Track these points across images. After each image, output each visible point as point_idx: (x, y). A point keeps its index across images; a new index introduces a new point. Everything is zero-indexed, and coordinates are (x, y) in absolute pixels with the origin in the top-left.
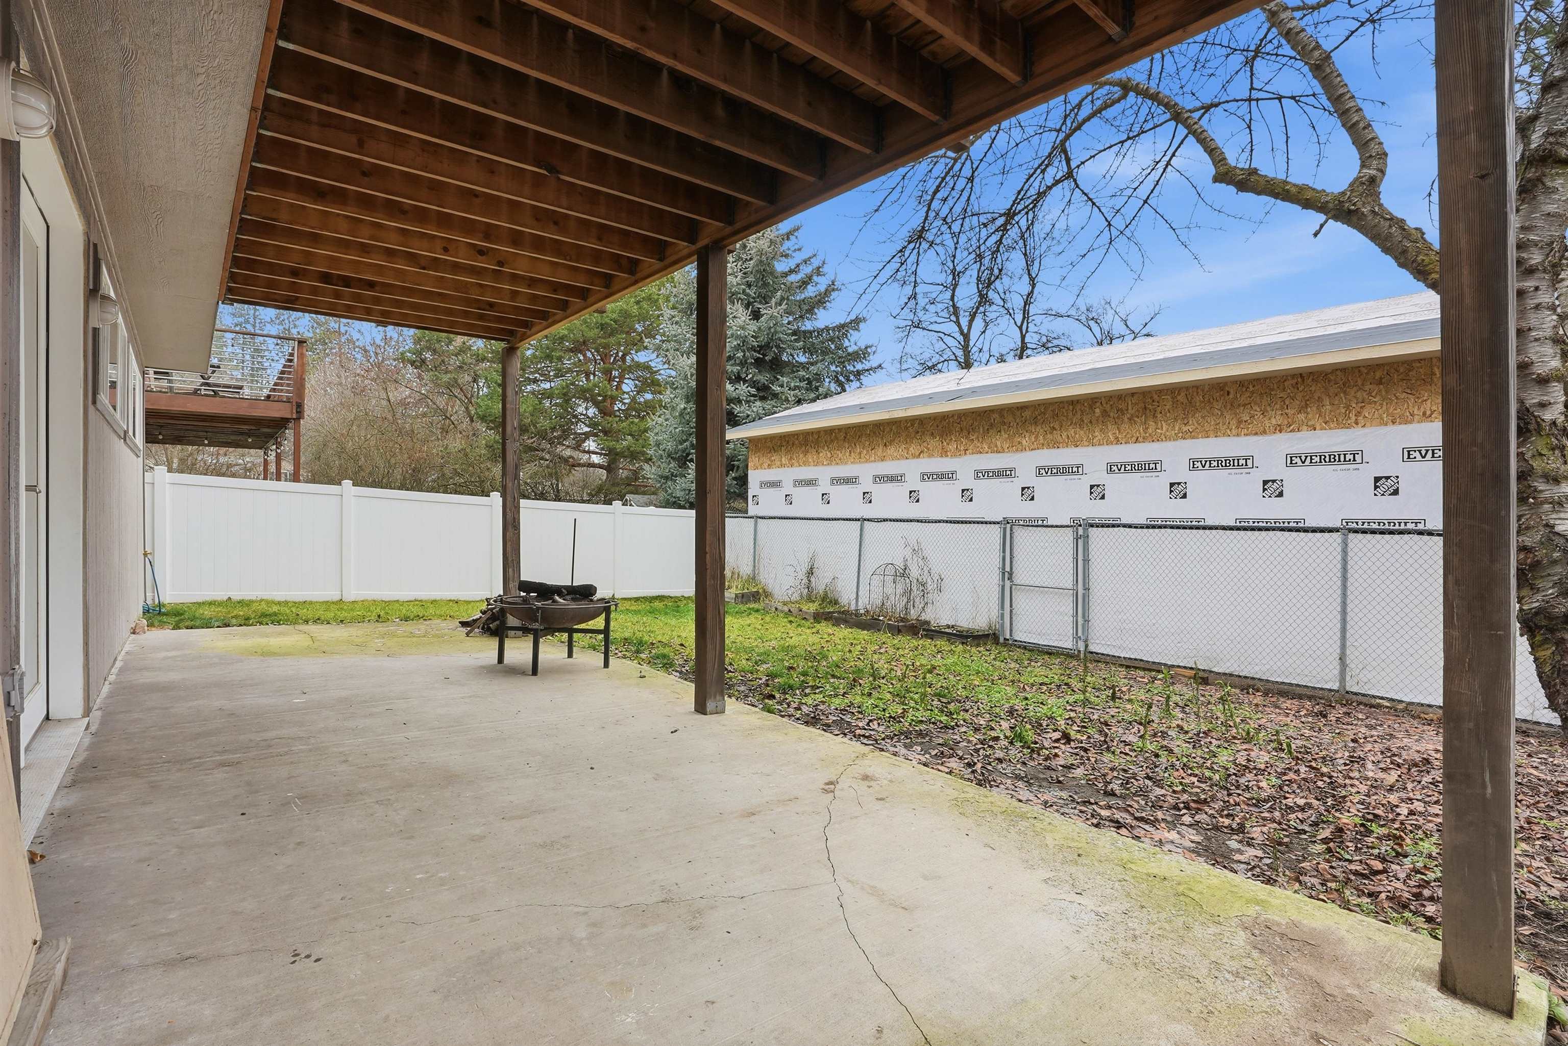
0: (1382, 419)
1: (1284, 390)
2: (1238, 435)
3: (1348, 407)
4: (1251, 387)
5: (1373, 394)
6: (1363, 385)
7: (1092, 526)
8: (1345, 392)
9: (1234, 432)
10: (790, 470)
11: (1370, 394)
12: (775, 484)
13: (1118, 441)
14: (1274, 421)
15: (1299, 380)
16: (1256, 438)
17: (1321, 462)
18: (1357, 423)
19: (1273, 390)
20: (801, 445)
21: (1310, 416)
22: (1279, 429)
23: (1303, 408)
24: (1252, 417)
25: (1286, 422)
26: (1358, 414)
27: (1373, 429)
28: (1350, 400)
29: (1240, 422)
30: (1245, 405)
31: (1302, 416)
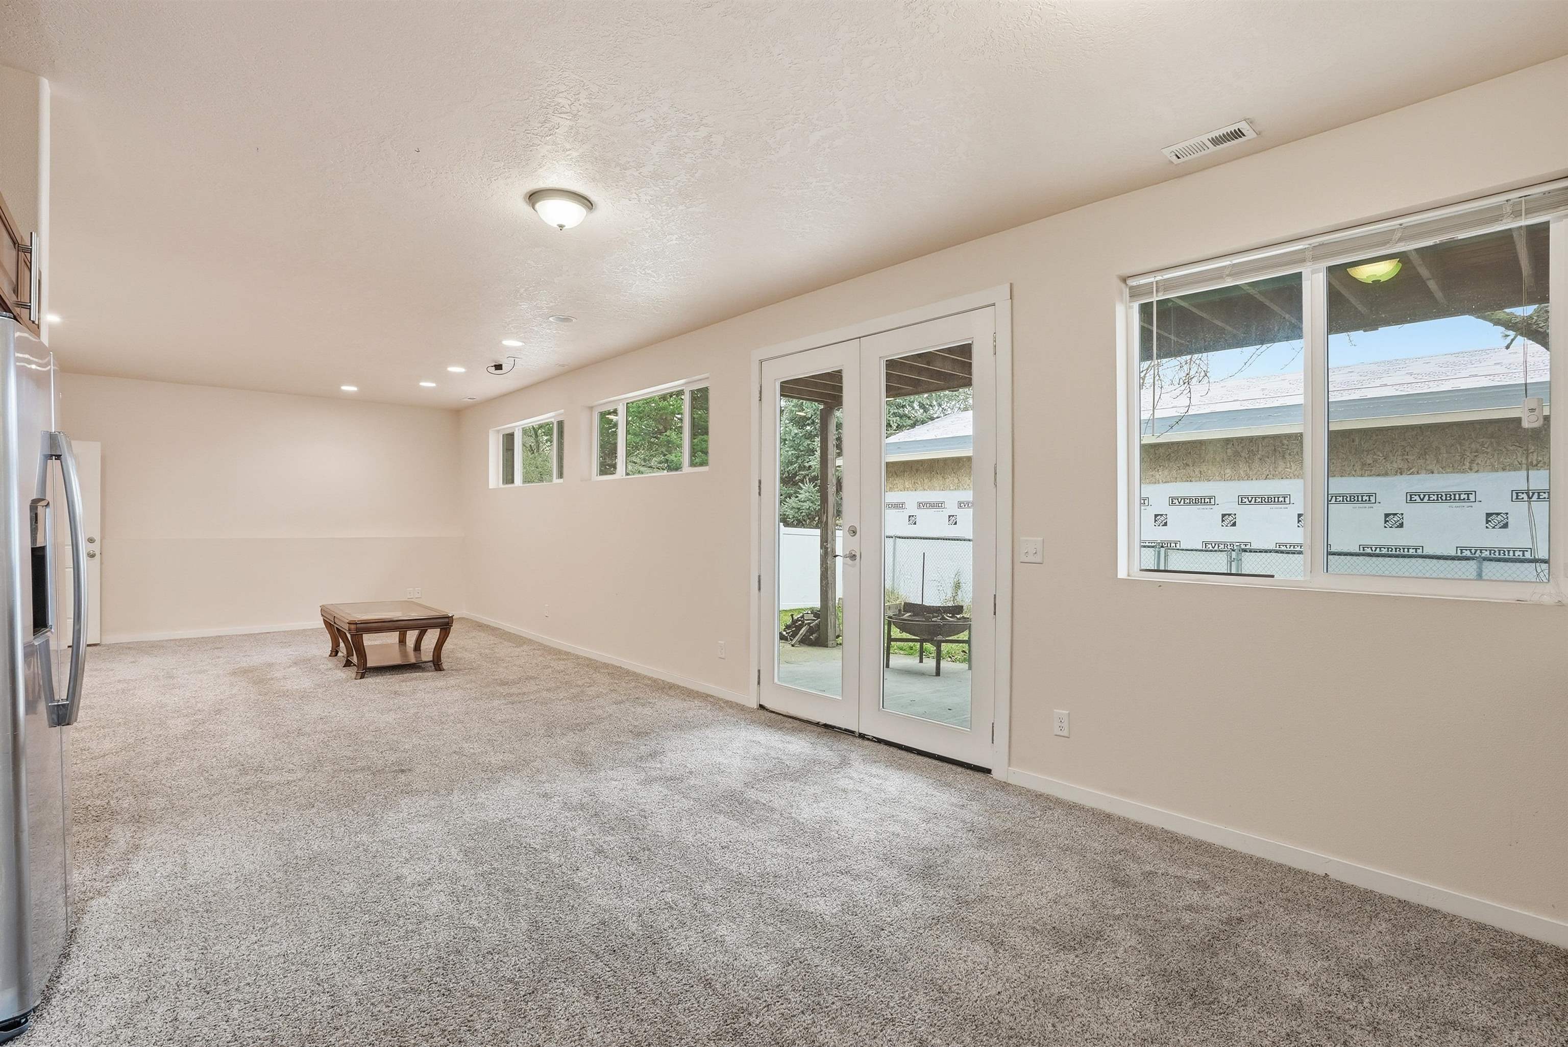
0: (1493, 466)
1: (1405, 440)
2: (1362, 476)
3: (1463, 457)
4: (1374, 436)
5: (1486, 446)
6: (1476, 437)
7: (1245, 551)
8: (1460, 444)
9: (1359, 472)
10: (913, 493)
11: (1482, 445)
12: (899, 506)
13: (1249, 478)
14: (1395, 465)
15: (1419, 431)
16: (1379, 478)
17: (1438, 500)
18: (1471, 469)
19: (1395, 439)
20: (926, 472)
21: (1428, 462)
22: (1401, 472)
23: (1423, 455)
24: (1375, 461)
25: (1406, 467)
26: (1472, 462)
27: (1485, 474)
28: (1464, 450)
29: (1364, 465)
30: (1368, 451)
31: (1421, 461)
